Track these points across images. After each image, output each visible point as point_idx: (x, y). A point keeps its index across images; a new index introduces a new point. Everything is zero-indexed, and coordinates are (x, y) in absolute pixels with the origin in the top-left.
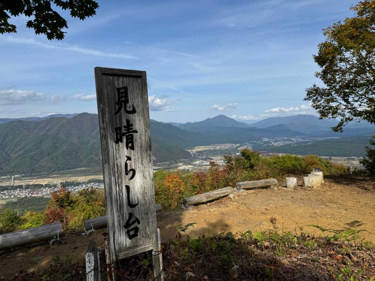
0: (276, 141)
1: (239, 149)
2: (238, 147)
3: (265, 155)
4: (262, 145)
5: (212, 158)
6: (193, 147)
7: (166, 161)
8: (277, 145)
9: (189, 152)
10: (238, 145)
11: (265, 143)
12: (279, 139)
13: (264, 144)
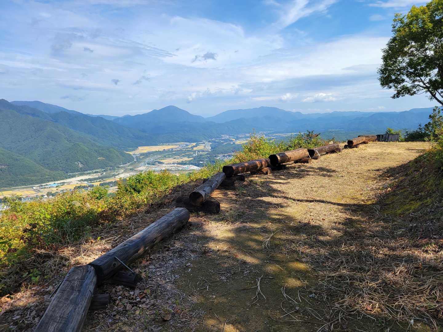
0: (237, 138)
1: (195, 149)
2: (194, 146)
3: (226, 155)
4: (223, 143)
5: (162, 161)
6: (135, 147)
7: (98, 169)
8: (239, 143)
9: (130, 155)
10: (194, 144)
11: (226, 140)
12: (240, 136)
13: (225, 142)
